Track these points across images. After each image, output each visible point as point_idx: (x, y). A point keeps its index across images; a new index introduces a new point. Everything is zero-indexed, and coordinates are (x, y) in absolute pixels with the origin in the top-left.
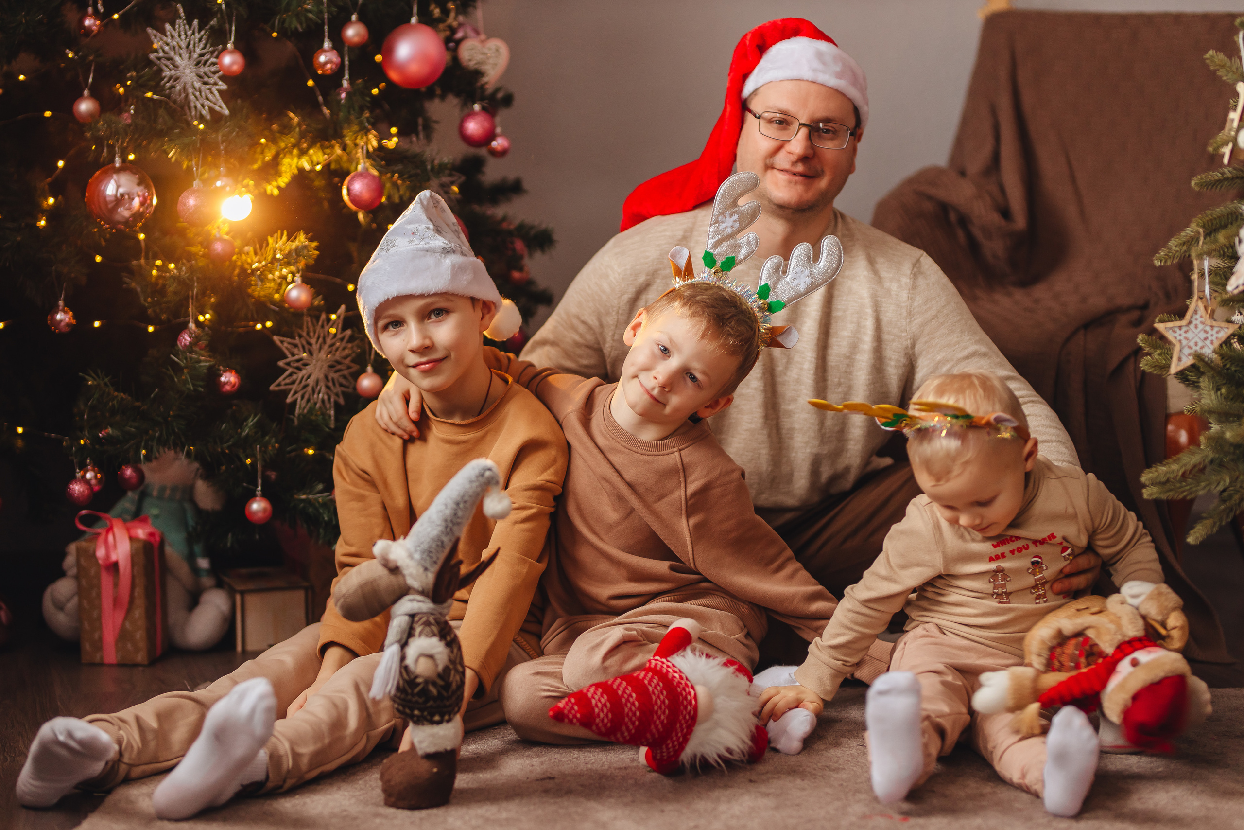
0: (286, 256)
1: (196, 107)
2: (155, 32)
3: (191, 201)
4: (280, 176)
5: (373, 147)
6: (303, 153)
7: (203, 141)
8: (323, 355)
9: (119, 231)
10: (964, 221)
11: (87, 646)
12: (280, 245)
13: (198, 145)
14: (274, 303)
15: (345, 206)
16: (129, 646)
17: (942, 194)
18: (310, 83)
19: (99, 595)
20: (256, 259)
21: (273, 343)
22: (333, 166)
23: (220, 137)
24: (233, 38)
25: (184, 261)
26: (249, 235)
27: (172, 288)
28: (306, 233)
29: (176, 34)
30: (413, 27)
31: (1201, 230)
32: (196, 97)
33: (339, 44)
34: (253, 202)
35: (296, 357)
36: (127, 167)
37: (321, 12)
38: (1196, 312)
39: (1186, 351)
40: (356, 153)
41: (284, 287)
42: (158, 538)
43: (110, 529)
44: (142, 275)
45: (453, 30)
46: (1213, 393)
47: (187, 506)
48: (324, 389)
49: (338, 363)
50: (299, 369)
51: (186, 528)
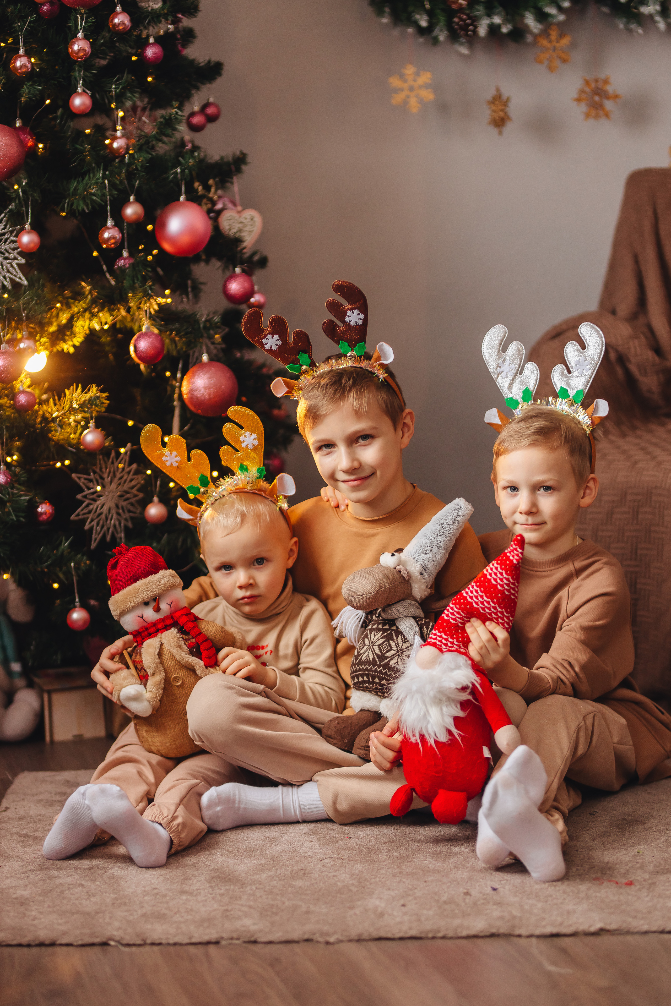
0: (80, 406)
4: (74, 336)
5: (154, 310)
6: (93, 316)
8: (114, 486)
12: (76, 396)
14: (71, 445)
15: (131, 358)
18: (96, 254)
20: (54, 409)
21: (71, 479)
22: (118, 326)
23: (22, 305)
24: (29, 221)
28: (98, 386)
30: (182, 204)
33: (119, 221)
34: (47, 357)
35: (92, 490)
37: (104, 195)
40: (141, 315)
41: (79, 431)
45: (214, 203)
47: (2, 618)
48: (115, 516)
49: (127, 492)
50: (94, 500)
51: (1, 637)
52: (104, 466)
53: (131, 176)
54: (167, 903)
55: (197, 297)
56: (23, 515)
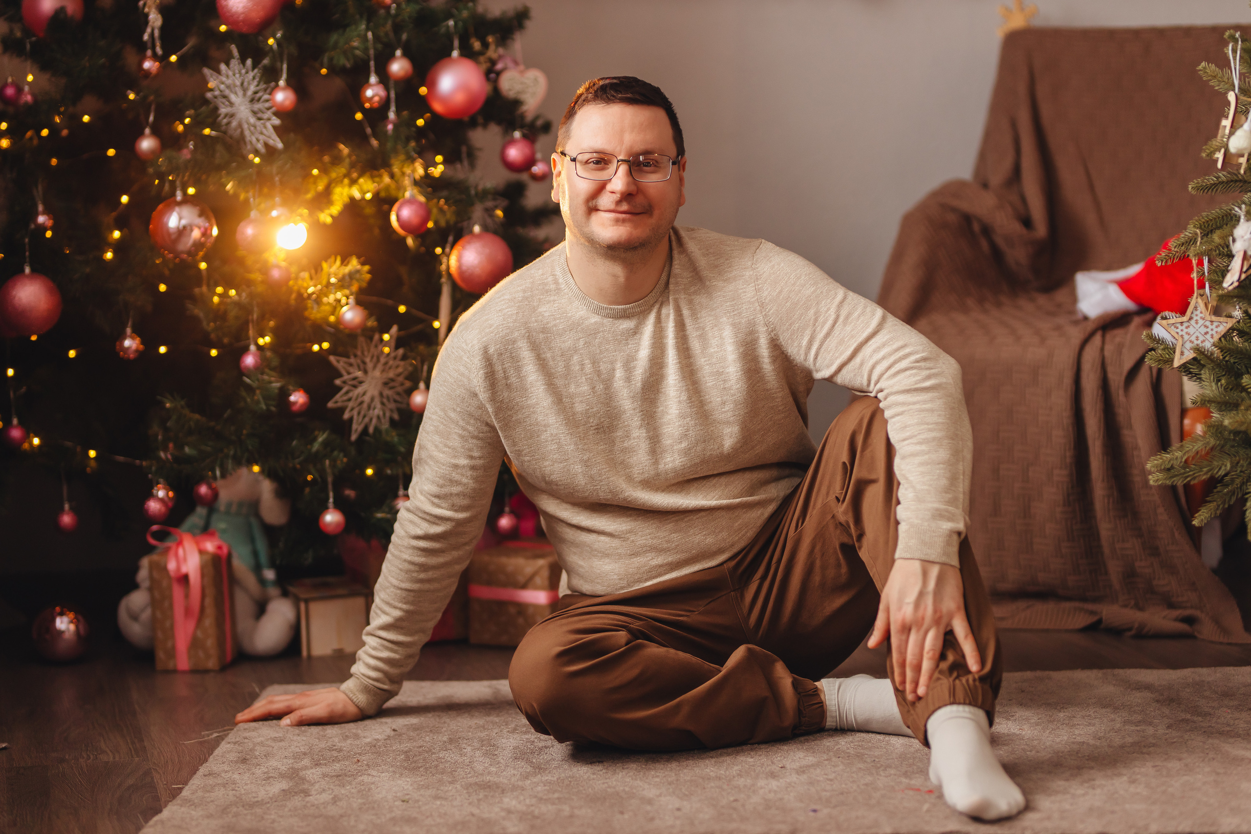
0: (339, 280)
1: (251, 142)
2: (210, 72)
3: (248, 231)
4: (332, 205)
5: (419, 175)
6: (353, 182)
7: (258, 174)
8: (377, 373)
9: (183, 261)
10: (987, 231)
11: (161, 655)
12: (334, 270)
13: (254, 180)
14: (330, 325)
15: (394, 231)
16: (201, 654)
17: (964, 206)
18: (359, 116)
19: (171, 606)
20: (311, 283)
21: (329, 364)
22: (382, 194)
23: (275, 169)
24: (284, 76)
25: (244, 287)
26: (305, 261)
27: (233, 313)
28: (358, 257)
29: (230, 73)
30: (454, 61)
31: (1198, 231)
32: (251, 132)
33: (384, 78)
34: (308, 231)
35: (352, 376)
36: (187, 200)
37: (366, 49)
38: (1196, 308)
39: (1188, 345)
40: (404, 181)
41: (338, 309)
42: (225, 552)
43: (180, 543)
44: (205, 302)
45: (493, 62)
46: (1213, 384)
47: (254, 521)
48: (379, 406)
49: (392, 380)
50: (355, 387)
51: (252, 540)
52: (365, 348)
53: (398, 28)
54: (419, 807)
55: (472, 165)
56: (273, 403)
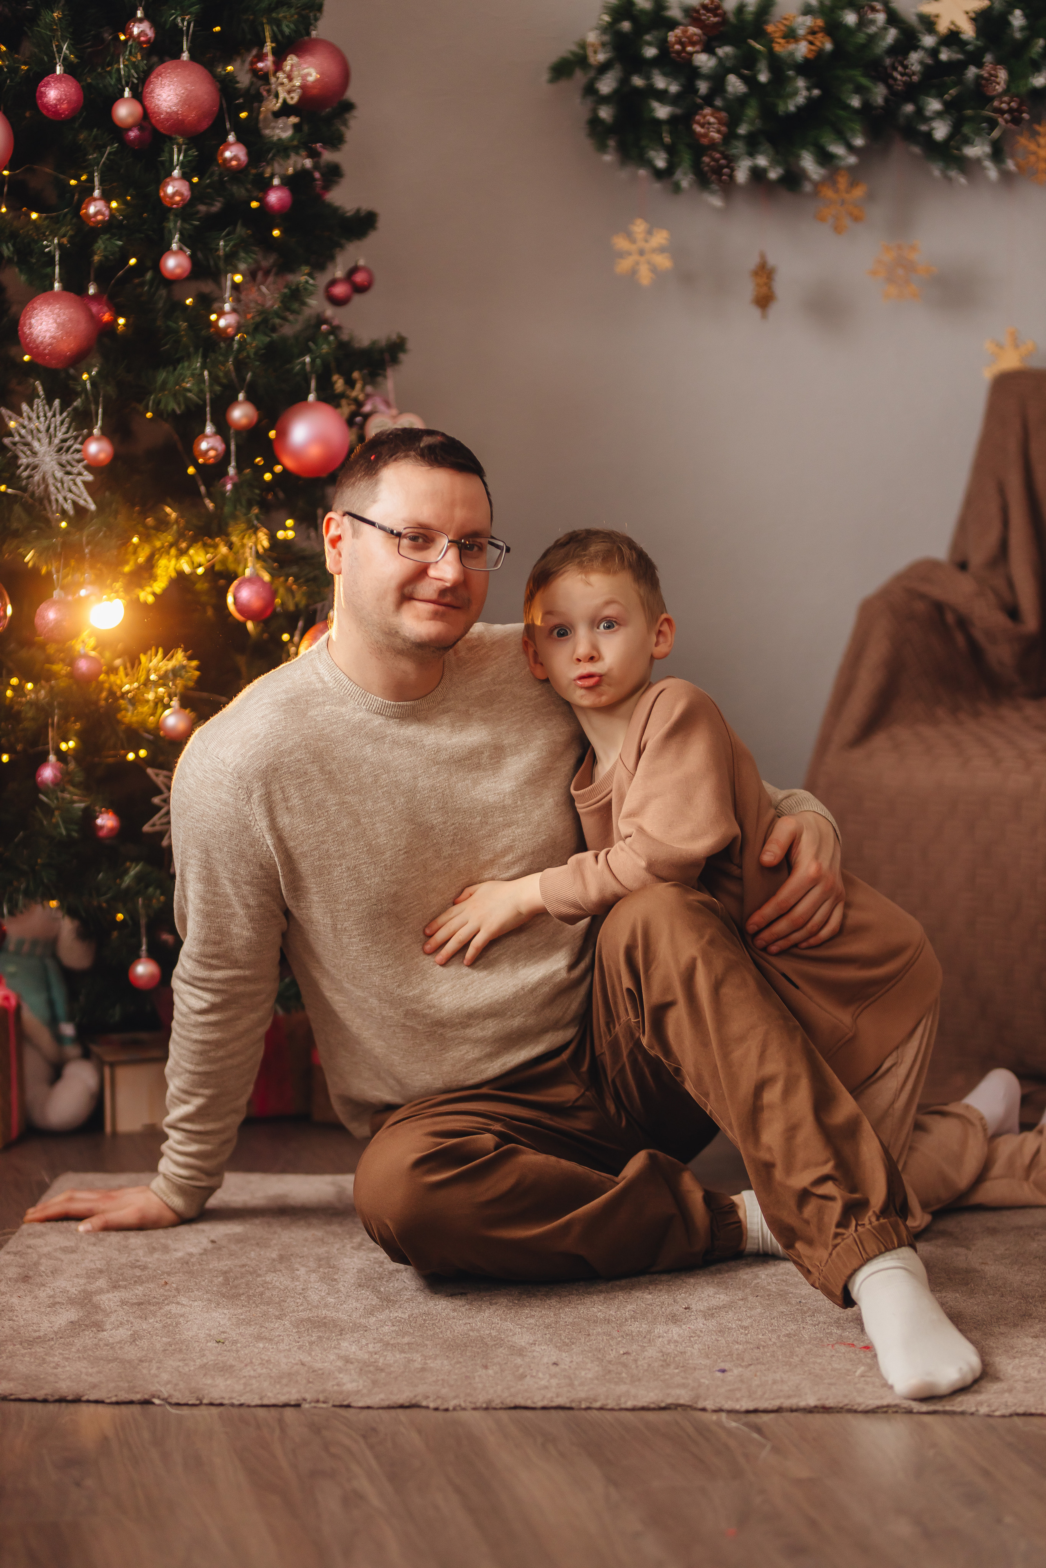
0: (160, 678)
1: (57, 500)
2: (10, 413)
3: (50, 615)
4: (155, 580)
5: (263, 547)
6: (182, 553)
7: (64, 544)
10: (963, 623)
12: (155, 664)
13: (59, 550)
14: (149, 730)
15: (230, 614)
17: (936, 592)
18: (191, 470)
20: (125, 680)
21: (146, 776)
22: (217, 568)
23: (84, 539)
24: (99, 423)
25: (44, 681)
26: (120, 646)
27: (28, 716)
28: (185, 651)
29: (34, 416)
30: (311, 406)
32: (57, 489)
33: (223, 428)
34: (126, 608)
37: (202, 391)
40: (244, 553)
41: (159, 710)
42: (13, 1002)
45: (360, 404)
47: (50, 963)
51: (48, 988)
53: (240, 366)
54: (238, 1351)
56: (76, 827)
